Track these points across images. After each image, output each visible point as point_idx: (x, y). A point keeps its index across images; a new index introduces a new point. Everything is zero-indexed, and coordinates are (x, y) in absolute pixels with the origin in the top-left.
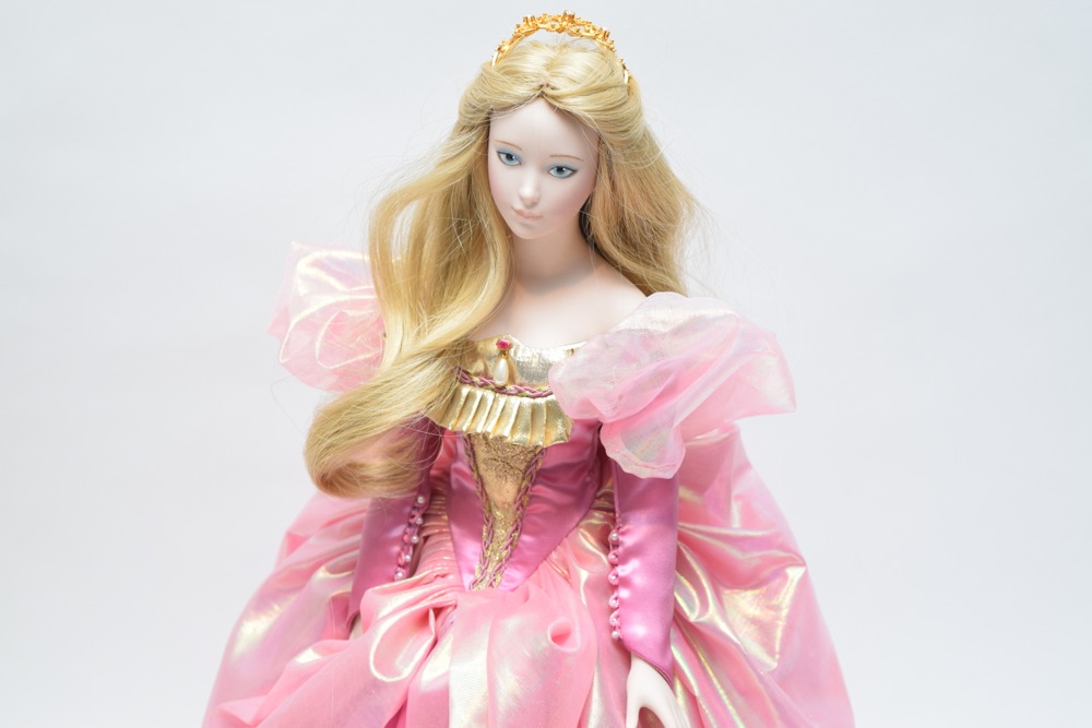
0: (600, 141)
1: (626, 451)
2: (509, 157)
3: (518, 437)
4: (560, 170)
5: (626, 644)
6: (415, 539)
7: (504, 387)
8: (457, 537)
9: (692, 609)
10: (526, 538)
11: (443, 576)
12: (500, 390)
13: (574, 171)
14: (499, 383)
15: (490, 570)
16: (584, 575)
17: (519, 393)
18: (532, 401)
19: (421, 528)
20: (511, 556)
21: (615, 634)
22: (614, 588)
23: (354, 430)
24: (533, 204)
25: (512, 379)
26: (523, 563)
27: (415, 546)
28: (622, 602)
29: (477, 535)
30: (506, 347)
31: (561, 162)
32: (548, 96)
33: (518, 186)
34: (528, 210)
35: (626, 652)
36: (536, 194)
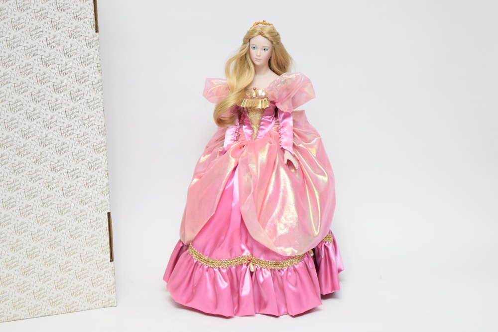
0: (273, 43)
2: (254, 48)
3: (259, 107)
4: (265, 50)
7: (255, 98)
13: (267, 50)
14: (253, 97)
17: (258, 98)
18: (261, 100)
21: (281, 147)
22: (280, 138)
24: (259, 56)
25: (256, 96)
27: (237, 137)
30: (255, 89)
31: (265, 48)
32: (261, 34)
33: (257, 53)
34: (258, 58)
35: (283, 150)
36: (260, 55)
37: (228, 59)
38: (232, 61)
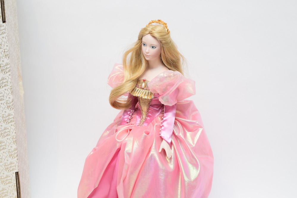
0: (161, 42)
1: (162, 100)
2: (144, 45)
3: (146, 97)
4: (153, 47)
5: (162, 137)
6: (130, 118)
7: (144, 88)
8: (137, 118)
9: (177, 132)
10: (148, 118)
11: (133, 124)
12: (143, 89)
13: (156, 48)
14: (143, 87)
15: (141, 123)
16: (156, 124)
17: (146, 89)
18: (148, 91)
19: (131, 116)
20: (145, 121)
21: (160, 135)
22: (161, 127)
23: (116, 94)
24: (148, 53)
25: (145, 87)
26: (147, 122)
27: (130, 119)
28: (162, 130)
29: (140, 117)
30: (144, 81)
31: (153, 46)
32: (150, 33)
33: (146, 50)
34: (147, 54)
35: (162, 139)
36: (148, 51)
37: (125, 52)
38: (129, 52)
